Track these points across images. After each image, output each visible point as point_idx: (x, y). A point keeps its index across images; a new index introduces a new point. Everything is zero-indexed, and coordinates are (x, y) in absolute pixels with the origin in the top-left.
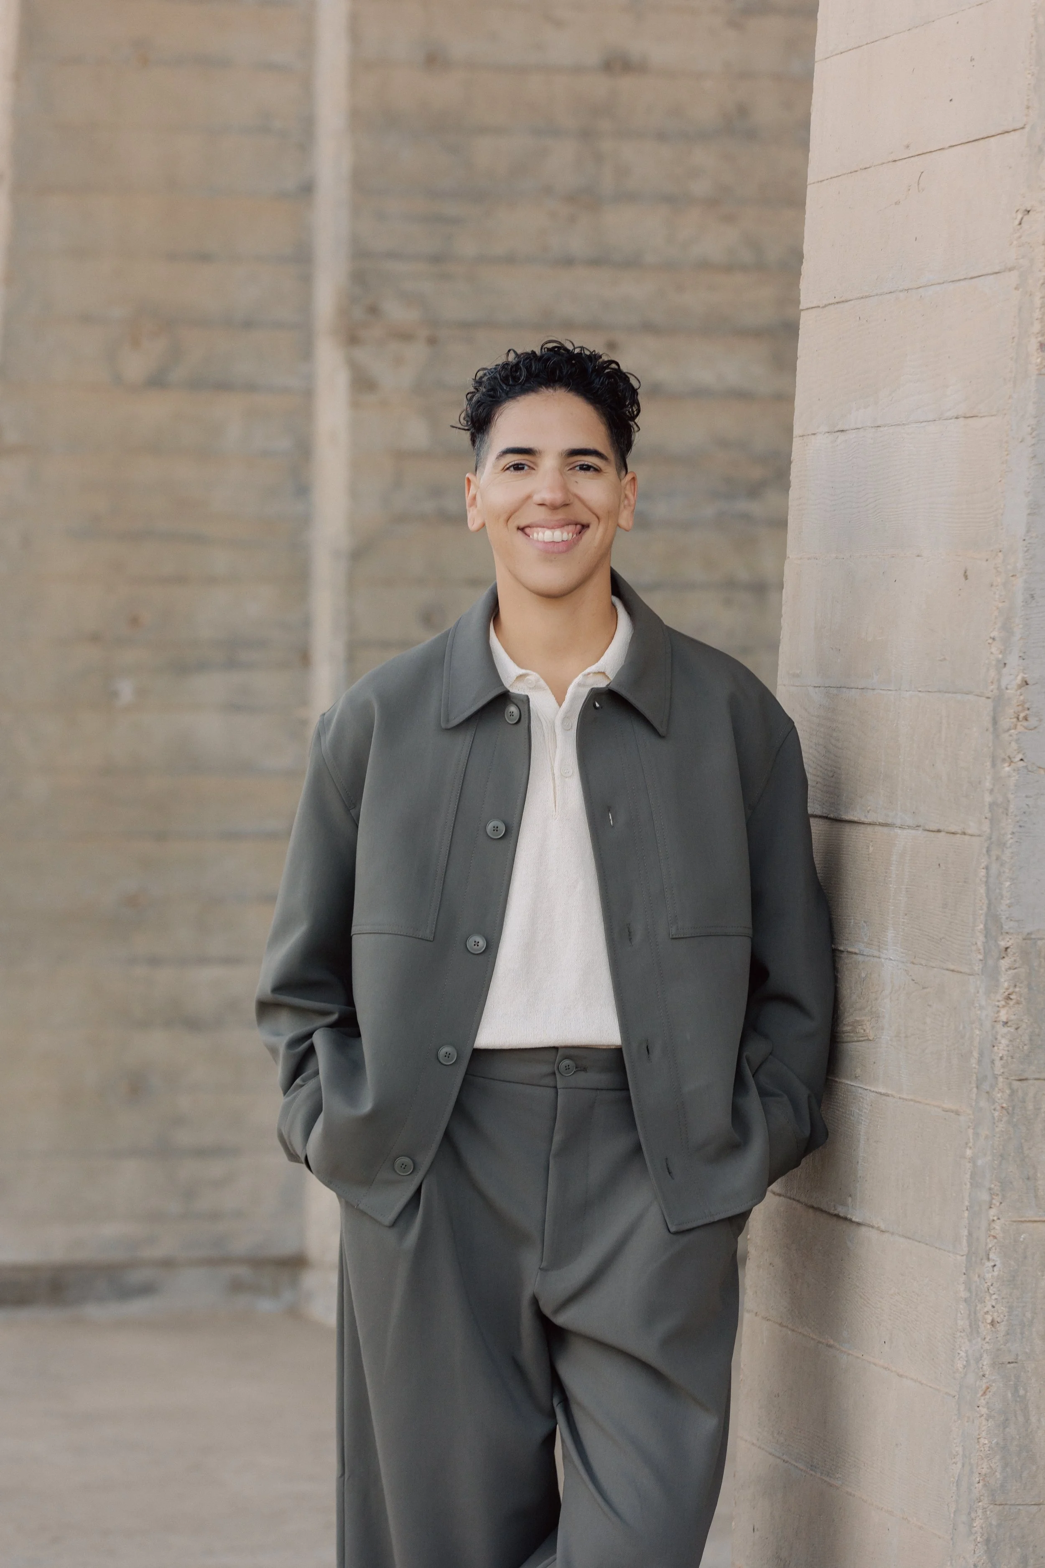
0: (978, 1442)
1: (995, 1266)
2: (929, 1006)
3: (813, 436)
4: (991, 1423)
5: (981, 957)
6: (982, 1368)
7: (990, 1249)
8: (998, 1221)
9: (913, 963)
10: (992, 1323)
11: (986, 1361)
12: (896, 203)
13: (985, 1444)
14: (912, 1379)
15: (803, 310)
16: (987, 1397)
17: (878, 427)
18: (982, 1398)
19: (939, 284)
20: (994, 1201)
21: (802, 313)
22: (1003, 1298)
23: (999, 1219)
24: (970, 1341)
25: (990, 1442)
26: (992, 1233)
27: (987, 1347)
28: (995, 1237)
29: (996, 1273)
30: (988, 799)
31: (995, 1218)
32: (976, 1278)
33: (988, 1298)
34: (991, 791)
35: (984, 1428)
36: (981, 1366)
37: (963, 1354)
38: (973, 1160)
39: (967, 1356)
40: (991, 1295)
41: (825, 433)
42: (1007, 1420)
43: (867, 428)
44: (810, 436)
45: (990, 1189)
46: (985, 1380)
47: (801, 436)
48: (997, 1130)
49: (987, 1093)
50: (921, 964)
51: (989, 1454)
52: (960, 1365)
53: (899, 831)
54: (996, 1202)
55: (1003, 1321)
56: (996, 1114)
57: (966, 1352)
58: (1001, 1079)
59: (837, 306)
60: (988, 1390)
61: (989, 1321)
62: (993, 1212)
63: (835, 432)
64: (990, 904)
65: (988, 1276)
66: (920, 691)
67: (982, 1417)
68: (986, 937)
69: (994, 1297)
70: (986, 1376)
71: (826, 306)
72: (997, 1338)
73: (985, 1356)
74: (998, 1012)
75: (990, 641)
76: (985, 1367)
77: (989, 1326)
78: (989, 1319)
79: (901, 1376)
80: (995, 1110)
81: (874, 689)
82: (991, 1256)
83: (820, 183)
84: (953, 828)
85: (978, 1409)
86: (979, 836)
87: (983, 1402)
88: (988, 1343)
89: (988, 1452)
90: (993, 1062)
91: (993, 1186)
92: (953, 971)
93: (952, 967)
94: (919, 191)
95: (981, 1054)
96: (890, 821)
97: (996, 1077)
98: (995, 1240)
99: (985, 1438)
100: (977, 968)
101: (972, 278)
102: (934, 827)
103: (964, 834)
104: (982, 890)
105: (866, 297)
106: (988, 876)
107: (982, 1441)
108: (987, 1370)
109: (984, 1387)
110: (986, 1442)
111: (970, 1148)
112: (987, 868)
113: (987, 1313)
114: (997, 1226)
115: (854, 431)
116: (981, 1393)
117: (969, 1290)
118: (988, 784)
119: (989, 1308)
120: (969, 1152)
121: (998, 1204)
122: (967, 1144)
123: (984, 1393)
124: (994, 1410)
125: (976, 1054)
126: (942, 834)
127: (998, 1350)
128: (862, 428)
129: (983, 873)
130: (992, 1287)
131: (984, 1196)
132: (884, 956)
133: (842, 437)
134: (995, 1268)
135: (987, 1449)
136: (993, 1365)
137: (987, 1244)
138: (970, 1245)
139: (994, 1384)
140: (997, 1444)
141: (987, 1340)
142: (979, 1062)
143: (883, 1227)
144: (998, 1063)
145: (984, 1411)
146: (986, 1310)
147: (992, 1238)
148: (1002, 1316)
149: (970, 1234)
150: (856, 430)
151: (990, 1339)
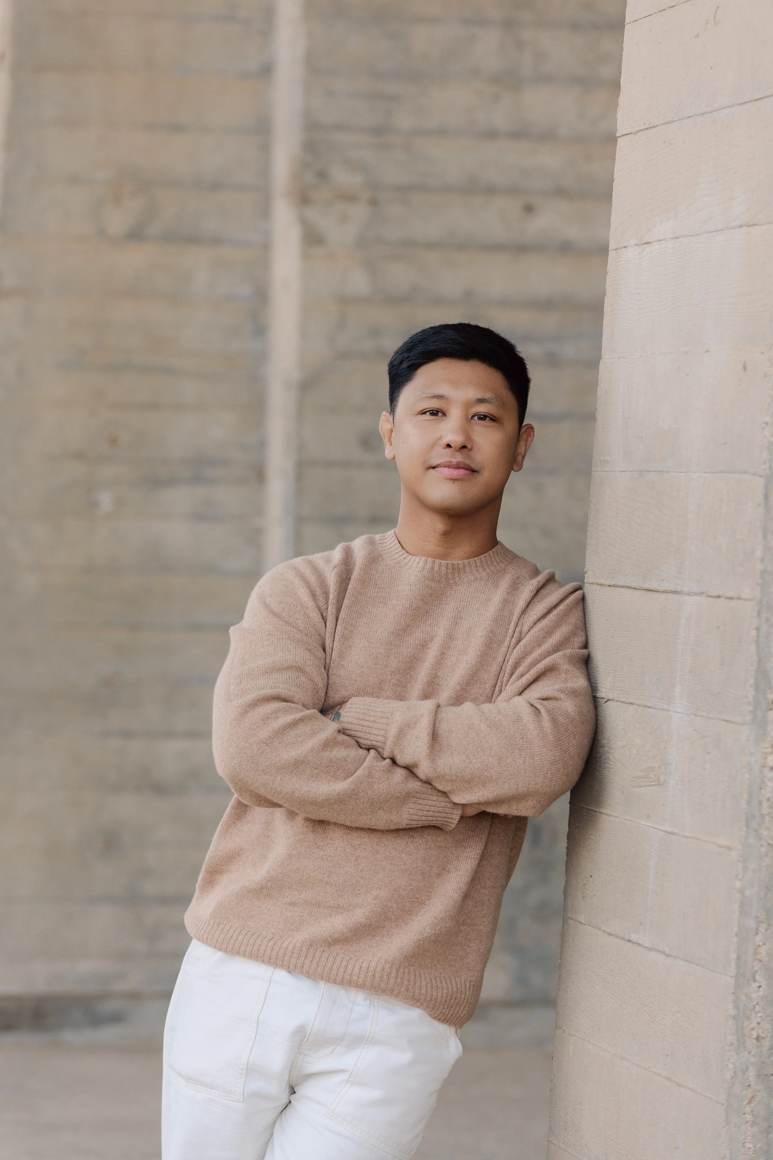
0: (744, 1146)
1: (760, 987)
2: (708, 753)
3: (625, 249)
4: (755, 1129)
5: (751, 708)
6: (747, 1079)
7: (756, 971)
8: (764, 946)
9: (696, 715)
10: (758, 1038)
11: (752, 1072)
12: (696, 37)
13: (750, 1148)
14: (689, 1088)
15: (619, 137)
16: (752, 1105)
17: (677, 238)
18: (748, 1106)
19: (729, 107)
20: (760, 929)
21: (618, 140)
22: (768, 1016)
23: (764, 944)
24: (737, 1054)
25: (755, 1146)
26: (758, 957)
27: (752, 1059)
28: (760, 961)
29: (761, 993)
30: (759, 567)
31: (761, 944)
32: (743, 998)
33: (754, 1015)
34: (762, 560)
35: (749, 1133)
36: (746, 1077)
37: (731, 1066)
38: (741, 891)
39: (735, 1068)
40: (757, 1013)
41: (634, 246)
42: (770, 1126)
43: (668, 239)
44: (622, 249)
45: (757, 917)
46: (750, 1090)
47: (615, 250)
48: (764, 864)
49: (756, 830)
50: (702, 716)
51: (754, 1157)
52: (728, 1075)
53: (686, 598)
54: (762, 929)
55: (767, 1037)
56: (763, 850)
57: (734, 1064)
58: (767, 818)
59: (646, 131)
60: (753, 1099)
61: (755, 1036)
62: (759, 938)
63: (642, 245)
64: (760, 661)
65: (754, 996)
66: (705, 472)
67: (748, 1124)
68: (756, 690)
69: (759, 1015)
70: (752, 1086)
71: (637, 132)
72: (762, 1052)
73: (751, 1068)
74: (766, 758)
75: (764, 425)
76: (750, 1078)
77: (754, 1041)
78: (755, 1034)
79: (680, 1086)
80: (762, 846)
81: (669, 472)
82: (758, 977)
83: (635, 22)
84: (730, 594)
85: (744, 1116)
86: (751, 600)
87: (748, 1109)
88: (753, 1056)
89: (753, 1155)
90: (760, 803)
91: (759, 914)
92: (728, 721)
93: (727, 718)
94: (715, 24)
95: (750, 795)
96: (679, 589)
97: (763, 816)
98: (761, 964)
99: (750, 1143)
100: (748, 718)
101: (756, 100)
102: (716, 593)
103: (739, 598)
104: (753, 649)
105: (670, 122)
106: (758, 636)
107: (748, 1145)
108: (752, 1080)
109: (750, 1096)
110: (751, 1146)
111: (740, 880)
112: (758, 629)
113: (753, 1029)
114: (763, 950)
115: (657, 243)
116: (747, 1102)
117: (737, 1008)
118: (759, 554)
119: (754, 1024)
120: (738, 884)
121: (763, 931)
122: (737, 876)
123: (750, 1102)
124: (758, 1117)
125: (745, 796)
126: (722, 599)
127: (763, 1063)
128: (664, 239)
129: (754, 633)
130: (757, 1006)
131: (752, 924)
132: (672, 709)
133: (648, 249)
134: (761, 989)
135: (751, 1152)
136: (758, 1076)
137: (753, 967)
138: (738, 967)
139: (758, 1094)
140: (761, 1148)
141: (753, 1053)
142: (749, 802)
143: (667, 952)
144: (765, 804)
145: (749, 1117)
146: (752, 1026)
147: (757, 961)
148: (766, 1032)
149: (739, 958)
150: (659, 242)
151: (755, 1053)
